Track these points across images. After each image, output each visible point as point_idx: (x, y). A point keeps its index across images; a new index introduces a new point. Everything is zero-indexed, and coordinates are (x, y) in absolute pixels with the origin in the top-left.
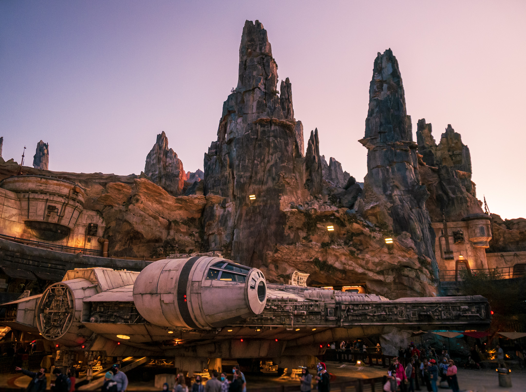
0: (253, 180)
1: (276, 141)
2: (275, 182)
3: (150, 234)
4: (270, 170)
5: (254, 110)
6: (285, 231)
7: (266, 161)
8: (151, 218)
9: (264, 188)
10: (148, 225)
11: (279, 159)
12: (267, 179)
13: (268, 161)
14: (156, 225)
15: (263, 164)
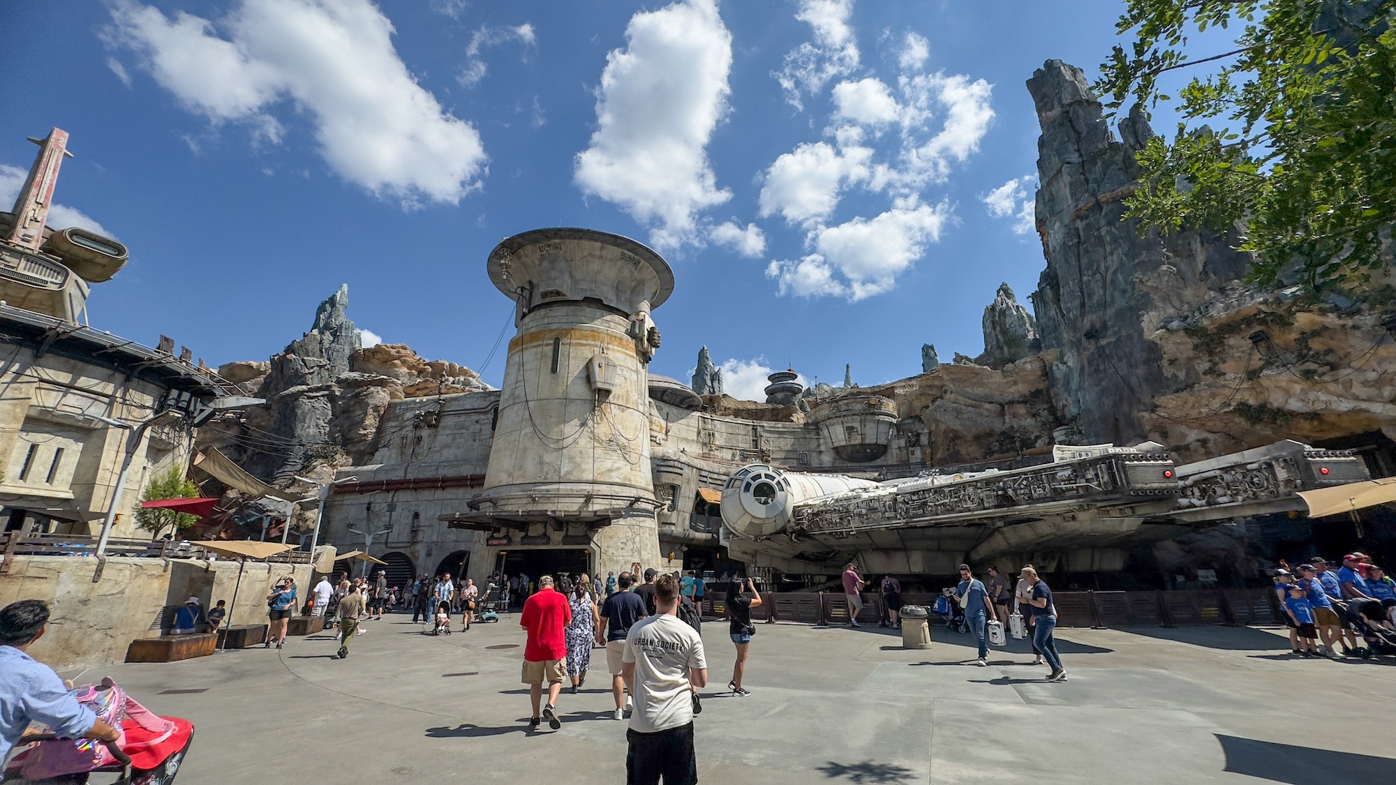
0: (1087, 309)
1: (1113, 229)
2: (1127, 296)
3: (974, 429)
4: (1113, 282)
5: (1070, 201)
6: (1164, 371)
7: (1103, 268)
8: (970, 409)
9: (1110, 312)
10: (969, 419)
11: (1126, 255)
12: (1113, 297)
13: (1107, 269)
14: (981, 415)
15: (1098, 276)
